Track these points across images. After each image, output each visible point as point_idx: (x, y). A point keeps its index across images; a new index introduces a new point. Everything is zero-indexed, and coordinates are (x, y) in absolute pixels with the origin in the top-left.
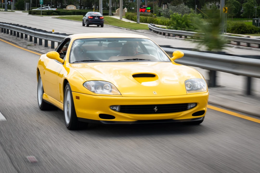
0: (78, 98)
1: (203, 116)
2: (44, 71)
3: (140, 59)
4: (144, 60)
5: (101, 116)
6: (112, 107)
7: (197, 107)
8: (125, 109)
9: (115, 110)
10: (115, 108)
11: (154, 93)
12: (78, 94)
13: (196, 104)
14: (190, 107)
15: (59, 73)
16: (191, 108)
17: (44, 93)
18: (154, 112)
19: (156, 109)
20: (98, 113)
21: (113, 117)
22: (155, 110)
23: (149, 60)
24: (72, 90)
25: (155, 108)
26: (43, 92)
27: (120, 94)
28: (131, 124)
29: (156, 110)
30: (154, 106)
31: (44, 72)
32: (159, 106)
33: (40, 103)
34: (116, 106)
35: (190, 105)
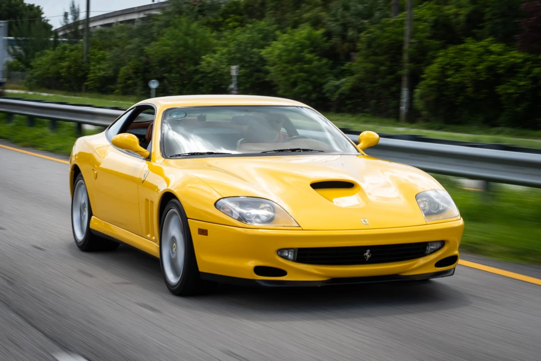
0: (203, 232)
1: (454, 267)
2: (96, 172)
3: (304, 150)
4: (312, 150)
5: (258, 270)
6: (280, 252)
7: (445, 248)
8: (306, 255)
9: (286, 258)
10: (287, 254)
11: (364, 223)
12: (204, 225)
13: (443, 243)
14: (431, 249)
15: (143, 179)
16: (432, 251)
17: (93, 217)
18: (363, 261)
19: (367, 254)
20: (252, 264)
21: (283, 273)
22: (366, 256)
23: (321, 152)
24: (188, 217)
25: (366, 252)
26: (90, 214)
27: (297, 225)
28: (319, 286)
29: (368, 256)
30: (364, 248)
31: (97, 175)
32: (373, 248)
33: (80, 237)
34: (288, 249)
35: (431, 245)
